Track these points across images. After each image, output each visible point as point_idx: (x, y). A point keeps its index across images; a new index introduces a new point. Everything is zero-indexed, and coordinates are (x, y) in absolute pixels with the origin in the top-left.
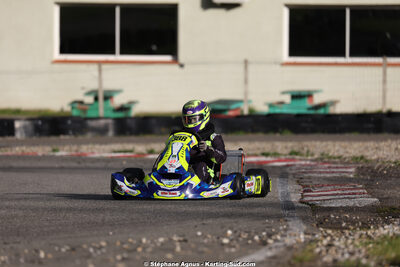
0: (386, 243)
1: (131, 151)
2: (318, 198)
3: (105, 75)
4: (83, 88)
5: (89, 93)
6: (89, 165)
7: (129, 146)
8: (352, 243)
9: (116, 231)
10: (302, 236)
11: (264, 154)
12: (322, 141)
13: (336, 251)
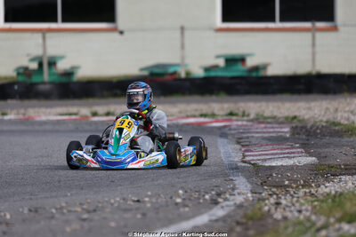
0: (330, 201)
1: (75, 114)
2: (259, 158)
3: (49, 42)
4: (28, 55)
5: (33, 60)
6: (37, 128)
7: (74, 110)
8: (297, 201)
9: (74, 192)
10: (249, 195)
11: (202, 116)
12: (256, 101)
13: (284, 209)
